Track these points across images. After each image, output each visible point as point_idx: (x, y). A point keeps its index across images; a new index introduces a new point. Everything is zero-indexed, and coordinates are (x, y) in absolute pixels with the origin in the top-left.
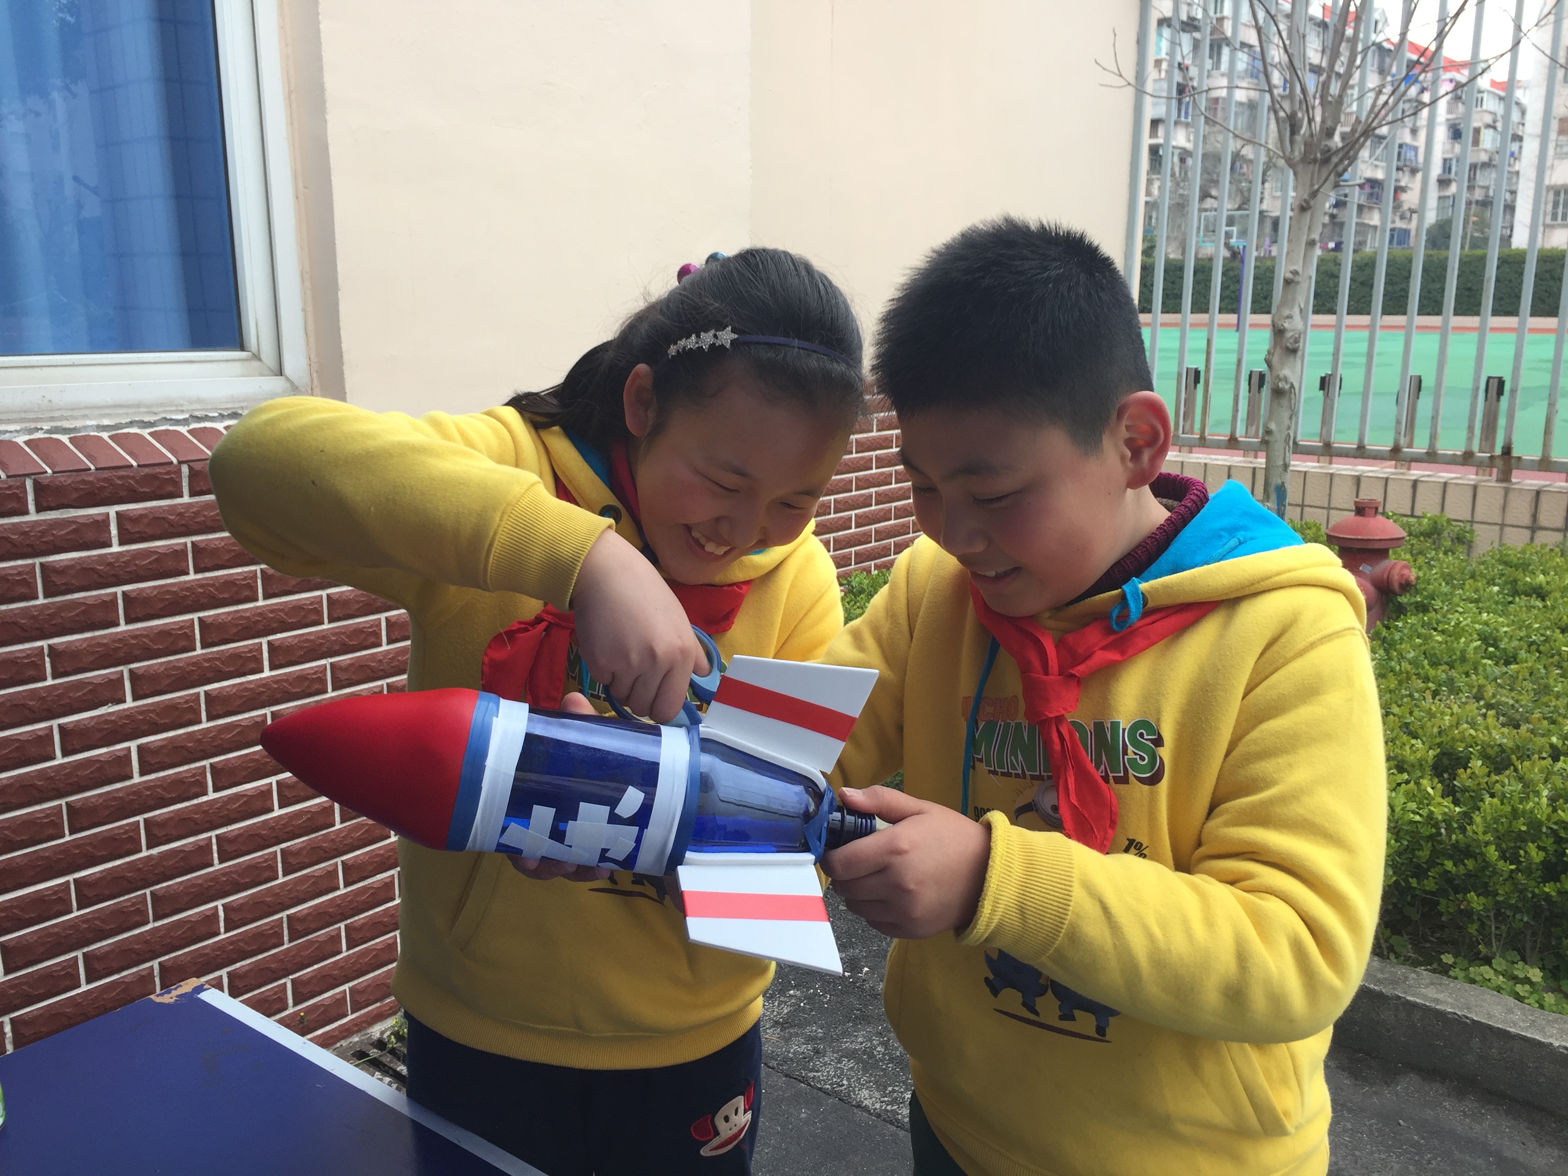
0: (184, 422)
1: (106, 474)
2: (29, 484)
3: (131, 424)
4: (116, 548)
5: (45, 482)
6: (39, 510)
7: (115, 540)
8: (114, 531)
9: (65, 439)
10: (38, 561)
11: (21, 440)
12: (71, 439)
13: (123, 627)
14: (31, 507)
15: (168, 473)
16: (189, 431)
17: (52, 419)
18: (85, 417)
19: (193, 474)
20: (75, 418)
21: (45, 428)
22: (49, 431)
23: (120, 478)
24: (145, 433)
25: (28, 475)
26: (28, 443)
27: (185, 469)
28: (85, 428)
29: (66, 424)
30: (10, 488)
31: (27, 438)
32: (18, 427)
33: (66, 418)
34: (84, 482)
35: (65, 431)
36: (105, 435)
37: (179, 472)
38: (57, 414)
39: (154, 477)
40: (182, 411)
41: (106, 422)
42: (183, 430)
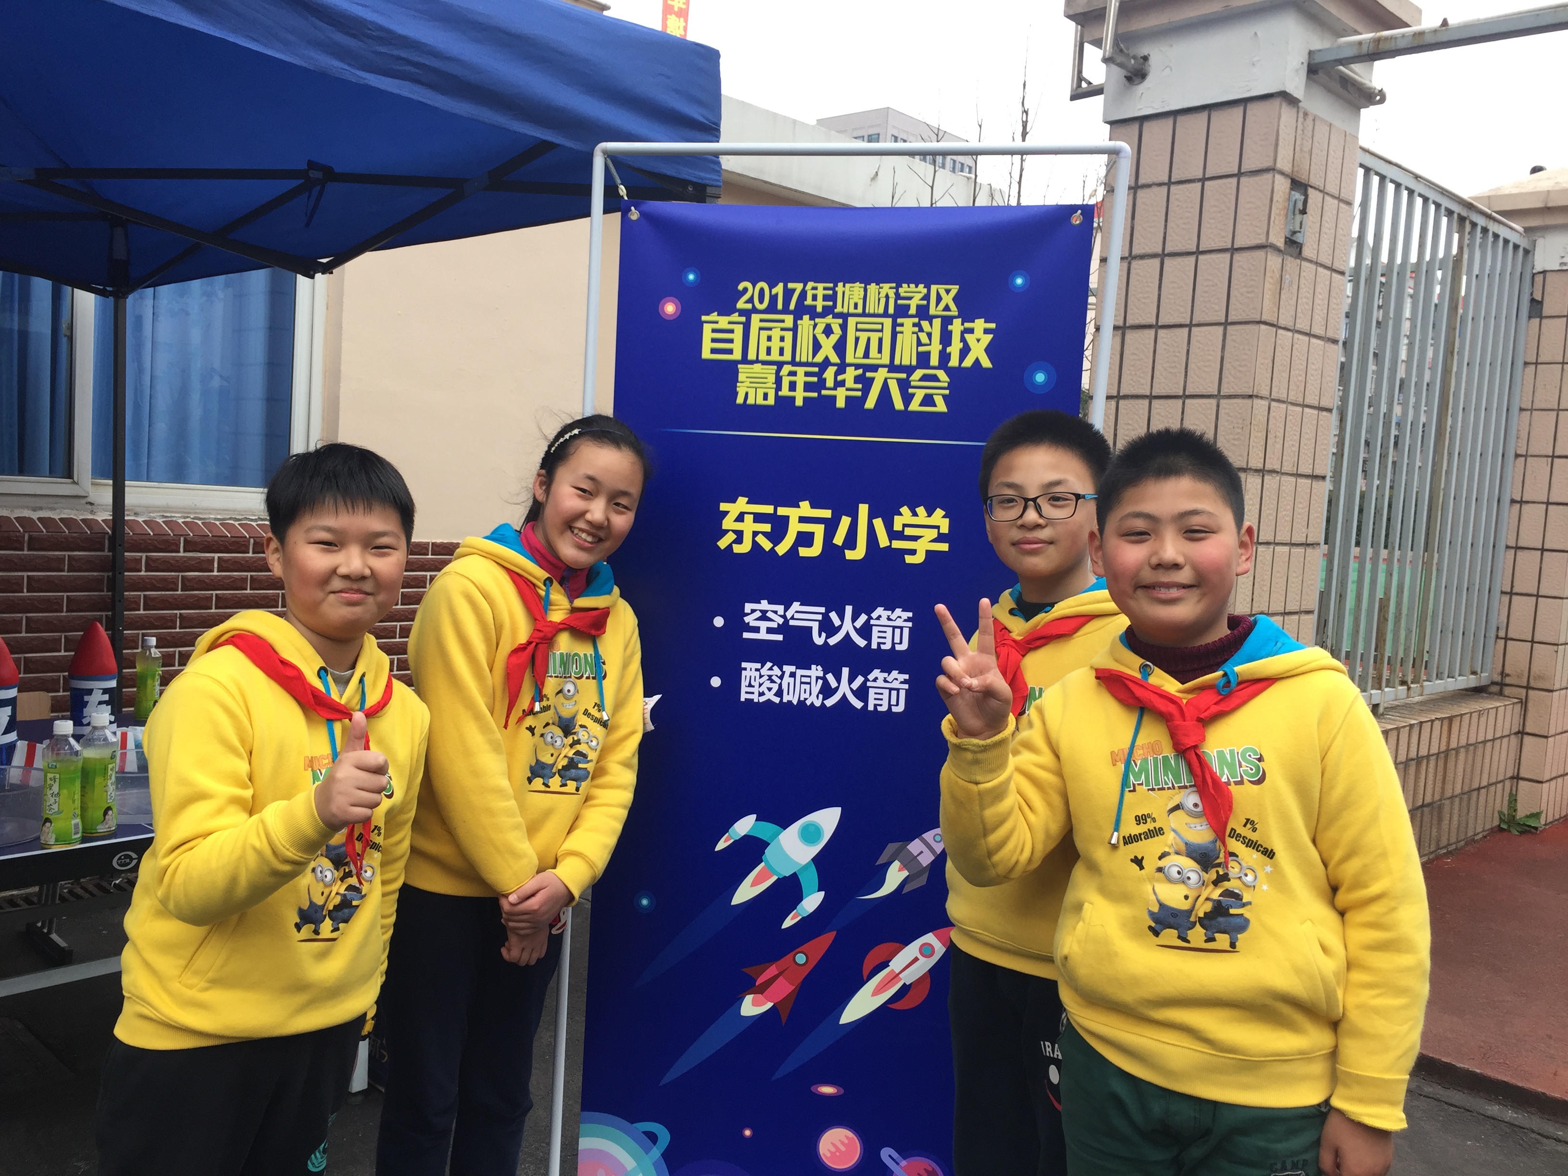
0: (255, 520)
1: (216, 539)
2: (182, 539)
3: (230, 519)
4: (215, 573)
5: (189, 539)
6: (184, 551)
7: (216, 570)
8: (216, 565)
9: (200, 522)
10: (181, 574)
11: (180, 521)
12: (202, 523)
13: (213, 610)
14: (182, 549)
15: (244, 541)
16: (257, 525)
17: (195, 513)
18: (210, 513)
19: (255, 543)
20: (206, 514)
21: (192, 517)
22: (194, 518)
23: (222, 541)
24: (236, 523)
25: (182, 535)
26: (183, 522)
27: (252, 541)
28: (210, 518)
29: (201, 516)
30: (174, 540)
31: (183, 520)
32: (180, 515)
33: (201, 513)
34: (206, 541)
35: (200, 519)
36: (218, 523)
37: (249, 541)
38: (197, 511)
39: (237, 543)
40: (255, 515)
41: (219, 517)
42: (254, 524)
